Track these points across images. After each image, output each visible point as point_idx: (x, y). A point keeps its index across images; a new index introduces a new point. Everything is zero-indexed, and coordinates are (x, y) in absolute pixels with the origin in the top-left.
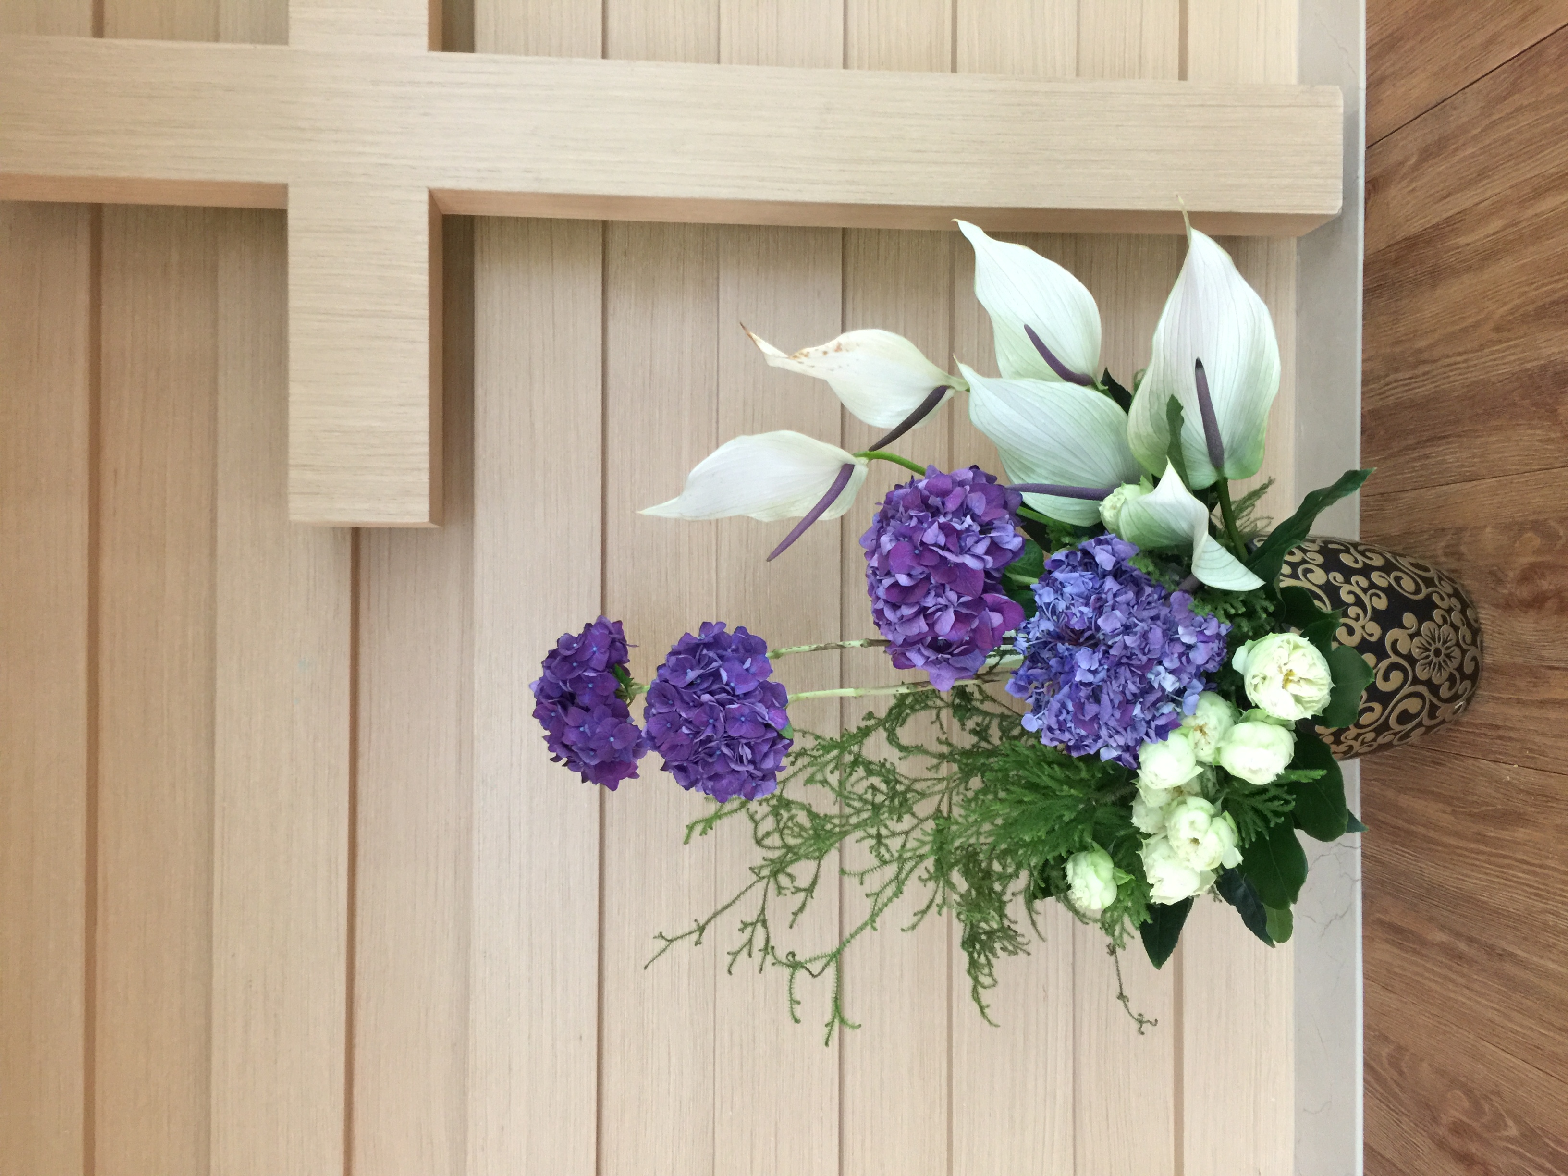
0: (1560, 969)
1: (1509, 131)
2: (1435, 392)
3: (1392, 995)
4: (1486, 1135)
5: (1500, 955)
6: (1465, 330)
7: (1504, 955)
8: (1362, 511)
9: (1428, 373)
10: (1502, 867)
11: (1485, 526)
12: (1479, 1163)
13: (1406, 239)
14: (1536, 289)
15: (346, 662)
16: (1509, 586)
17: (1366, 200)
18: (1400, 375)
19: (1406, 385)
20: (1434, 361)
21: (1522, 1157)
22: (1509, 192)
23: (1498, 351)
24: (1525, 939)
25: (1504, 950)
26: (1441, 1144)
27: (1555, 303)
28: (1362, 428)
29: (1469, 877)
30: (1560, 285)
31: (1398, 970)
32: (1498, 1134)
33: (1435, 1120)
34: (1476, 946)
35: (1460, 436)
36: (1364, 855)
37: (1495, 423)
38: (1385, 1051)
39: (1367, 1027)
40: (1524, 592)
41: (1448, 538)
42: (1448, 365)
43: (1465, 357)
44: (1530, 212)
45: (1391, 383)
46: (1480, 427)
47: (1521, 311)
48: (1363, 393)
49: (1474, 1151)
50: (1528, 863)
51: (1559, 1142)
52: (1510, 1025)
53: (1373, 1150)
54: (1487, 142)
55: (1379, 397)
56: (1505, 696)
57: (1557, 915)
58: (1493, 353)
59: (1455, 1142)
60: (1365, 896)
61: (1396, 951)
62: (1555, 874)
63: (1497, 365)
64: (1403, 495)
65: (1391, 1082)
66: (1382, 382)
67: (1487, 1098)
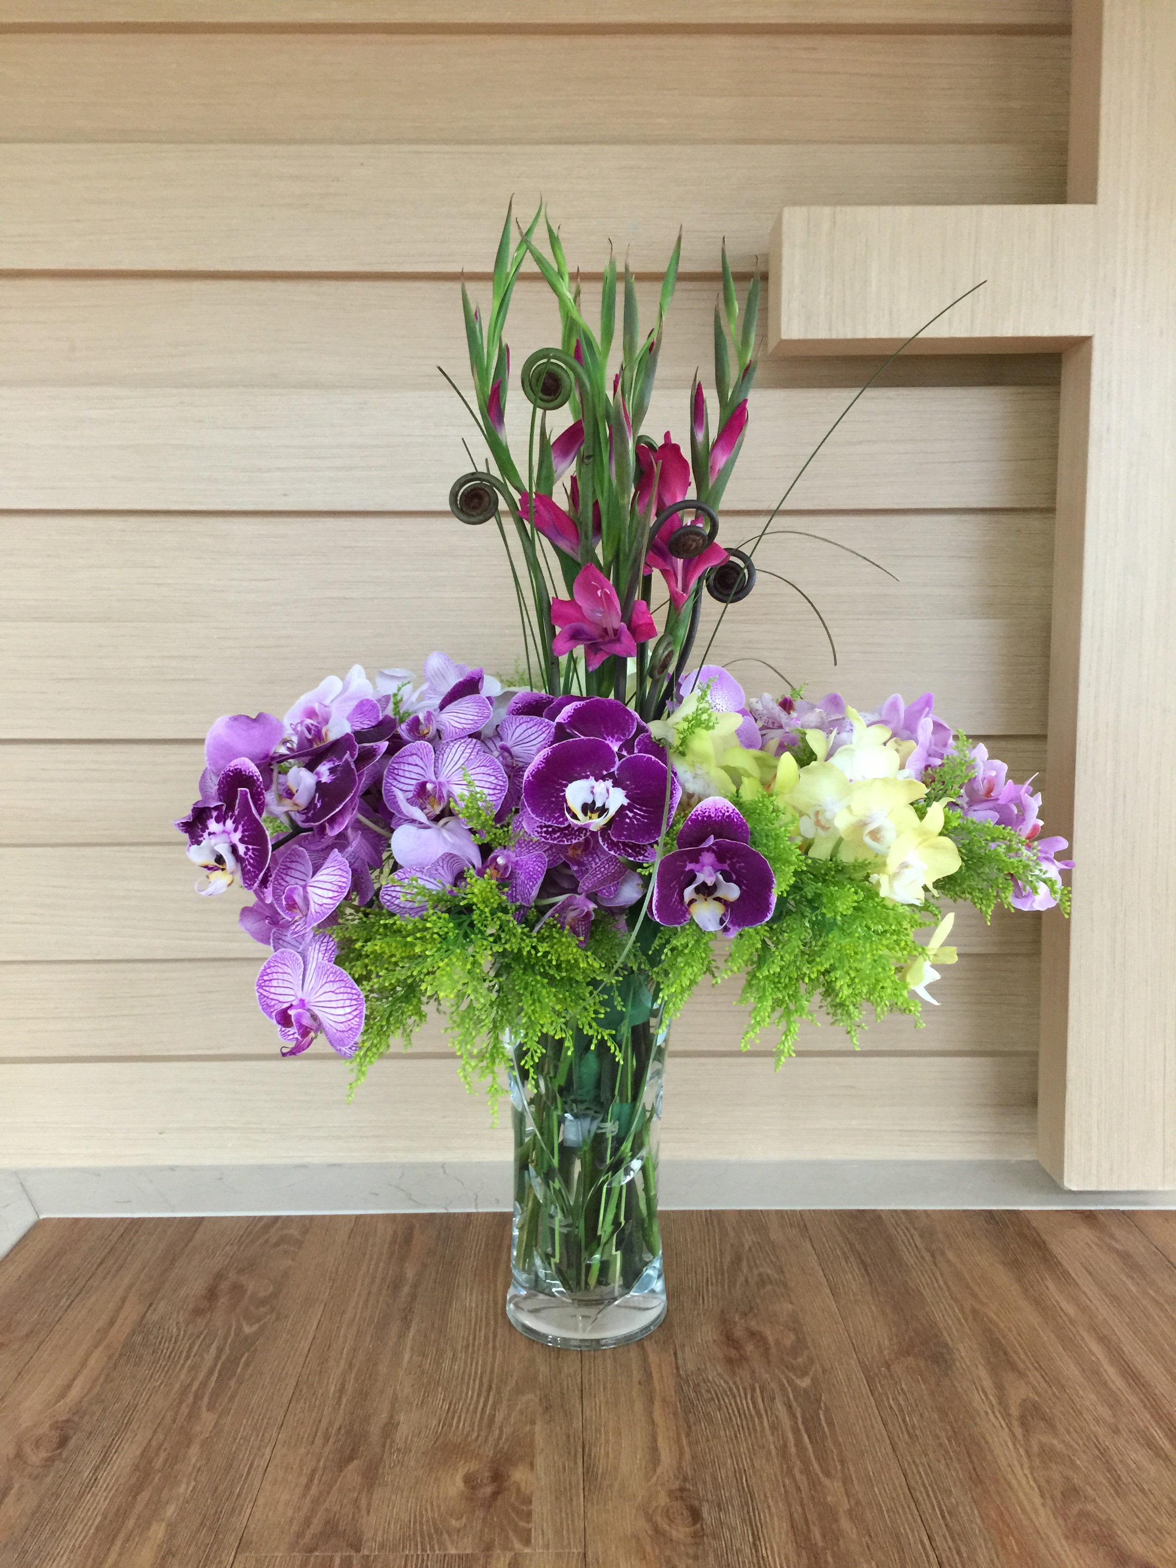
0: (405, 1365)
1: (1156, 1317)
2: (907, 1266)
3: (346, 1237)
4: (237, 1310)
5: (406, 1317)
6: (968, 1287)
7: (406, 1321)
8: (787, 1211)
9: (924, 1259)
10: (486, 1318)
11: (791, 1303)
12: (210, 1306)
13: (1044, 1243)
14: (1015, 1338)
16: (743, 1321)
18: (917, 1239)
19: (910, 1243)
20: (935, 1264)
21: (226, 1338)
22: (1100, 1317)
23: (954, 1312)
24: (425, 1336)
25: (411, 1321)
26: (220, 1276)
27: (1006, 1353)
28: (863, 1211)
29: (471, 1294)
31: (370, 1242)
32: (241, 1317)
33: (241, 1271)
34: (409, 1299)
35: (871, 1283)
36: (469, 1215)
37: (888, 1310)
38: (294, 1232)
39: (312, 1218)
40: (739, 1333)
41: (776, 1276)
42: (934, 1274)
43: (944, 1287)
44: (1085, 1335)
45: (909, 1231)
46: (881, 1299)
47: (992, 1327)
48: (895, 1211)
49: (222, 1300)
50: (495, 1336)
51: (247, 1365)
52: (344, 1326)
53: (200, 1223)
54: (1144, 1302)
55: (893, 1221)
57: (454, 1358)
58: (952, 1308)
59: (224, 1286)
60: (432, 1215)
61: (388, 1240)
62: (490, 1359)
63: (941, 1311)
64: (807, 1240)
65: (266, 1237)
66: (909, 1226)
67: (273, 1310)
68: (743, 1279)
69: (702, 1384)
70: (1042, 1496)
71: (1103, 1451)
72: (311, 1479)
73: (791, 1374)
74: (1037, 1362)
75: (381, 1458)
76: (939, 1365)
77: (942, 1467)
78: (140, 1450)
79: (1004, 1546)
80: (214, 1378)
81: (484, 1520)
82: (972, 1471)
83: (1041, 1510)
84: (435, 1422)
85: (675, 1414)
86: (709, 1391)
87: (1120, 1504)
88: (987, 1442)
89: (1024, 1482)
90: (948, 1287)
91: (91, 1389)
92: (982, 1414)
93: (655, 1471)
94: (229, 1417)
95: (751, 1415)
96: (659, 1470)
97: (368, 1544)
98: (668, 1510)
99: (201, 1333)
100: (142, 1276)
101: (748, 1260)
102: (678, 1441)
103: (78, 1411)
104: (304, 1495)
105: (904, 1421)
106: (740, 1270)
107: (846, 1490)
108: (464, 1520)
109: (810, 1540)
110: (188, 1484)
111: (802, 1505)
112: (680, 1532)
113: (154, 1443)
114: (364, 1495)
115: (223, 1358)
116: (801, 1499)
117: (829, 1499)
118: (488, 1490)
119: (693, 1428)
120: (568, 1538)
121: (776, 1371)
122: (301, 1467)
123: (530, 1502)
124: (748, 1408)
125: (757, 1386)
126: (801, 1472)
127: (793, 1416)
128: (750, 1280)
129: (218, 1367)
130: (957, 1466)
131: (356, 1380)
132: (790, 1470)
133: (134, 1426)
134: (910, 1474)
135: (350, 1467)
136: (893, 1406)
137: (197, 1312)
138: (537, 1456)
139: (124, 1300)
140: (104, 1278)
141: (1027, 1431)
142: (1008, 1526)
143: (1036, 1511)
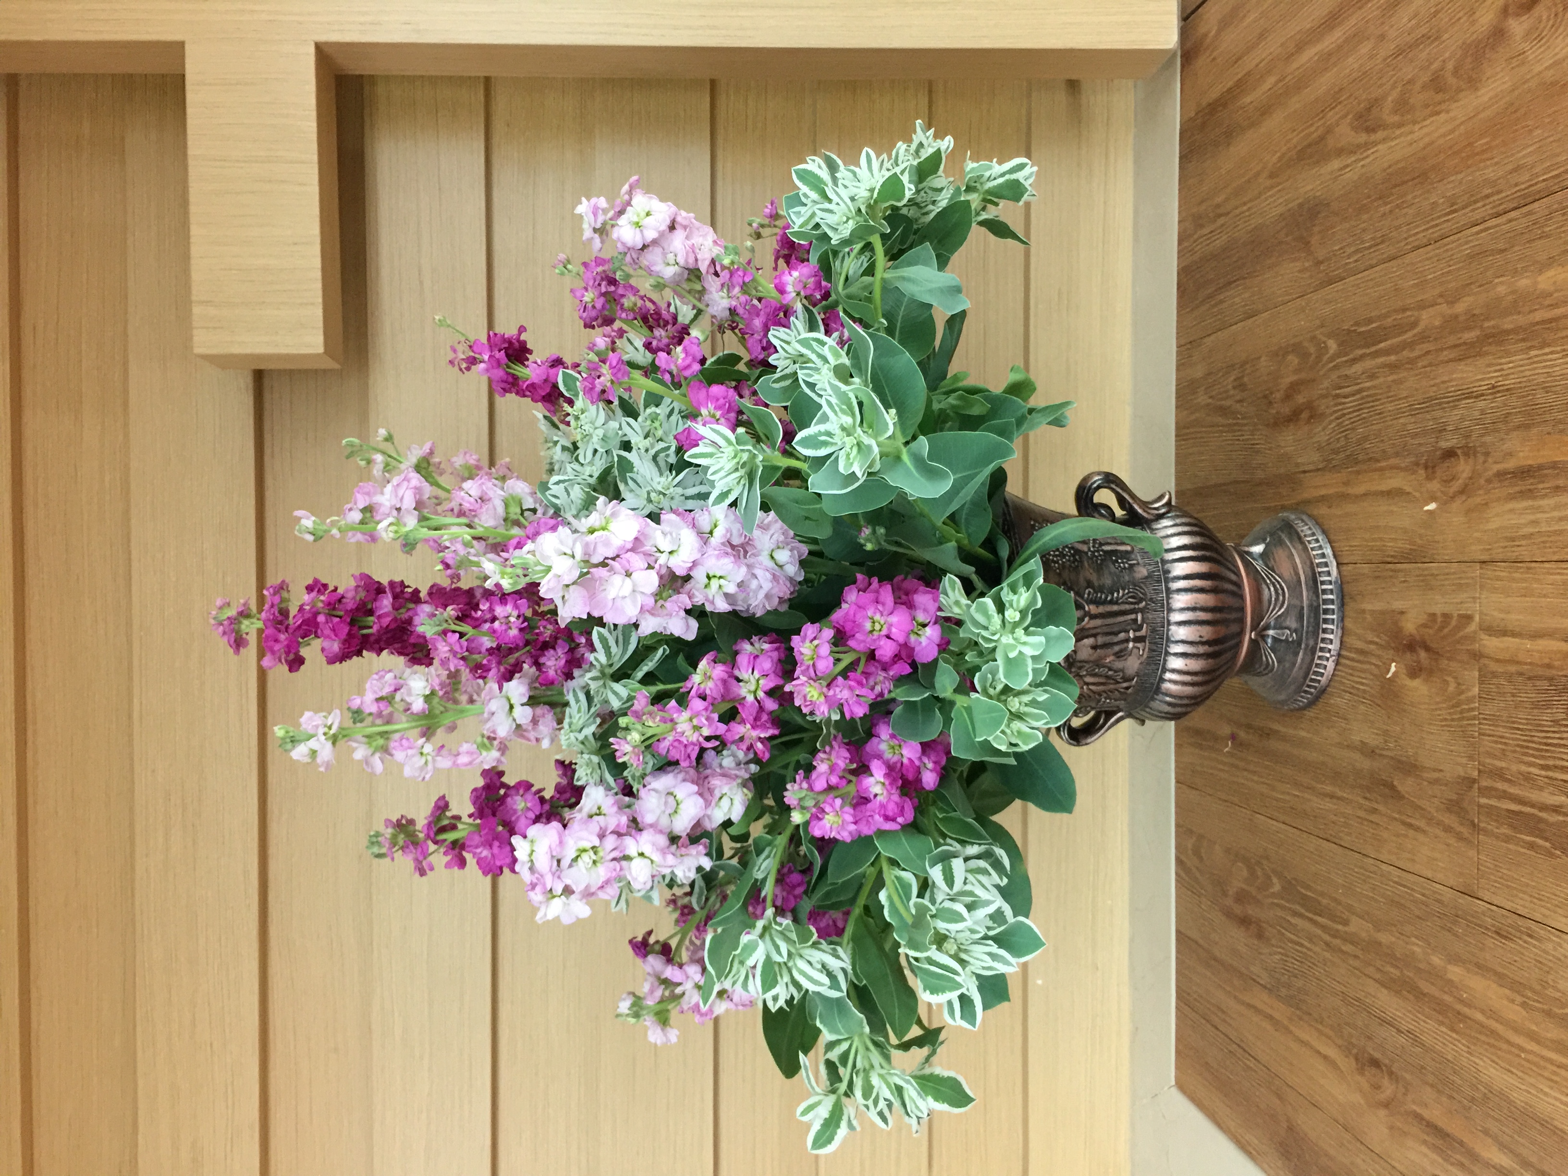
0: (1309, 736)
2: (1228, 242)
3: (1194, 792)
4: (1259, 897)
5: (1266, 734)
6: (1249, 181)
9: (1222, 225)
11: (1260, 358)
12: (1256, 922)
13: (1210, 105)
14: (1296, 136)
15: (252, 501)
16: (1276, 405)
17: (1182, 72)
18: (1206, 231)
19: (1208, 239)
20: (1228, 213)
21: (1283, 907)
22: (1279, 50)
23: (1271, 196)
26: (1228, 914)
27: (1309, 145)
28: (1178, 284)
30: (1312, 129)
31: (1199, 768)
32: (1266, 893)
33: (1225, 894)
34: (1251, 731)
35: (1245, 278)
38: (1190, 843)
39: (1178, 826)
40: (1286, 410)
41: (1236, 372)
42: (1237, 215)
43: (1249, 205)
44: (1295, 65)
45: (1198, 239)
47: (1287, 158)
48: (1179, 252)
49: (1250, 912)
51: (1308, 888)
52: (1274, 794)
54: (1266, 6)
55: (1189, 254)
56: (1272, 504)
58: (1266, 199)
59: (1238, 909)
61: (1197, 751)
63: (1271, 209)
64: (1205, 340)
65: (1194, 870)
66: (1192, 240)
67: (1259, 863)
68: (1238, 406)
69: (1332, 446)
70: (1438, 113)
71: (1400, 52)
72: (1410, 826)
73: (1325, 358)
74: (1318, 115)
75: (1392, 758)
76: (1319, 212)
77: (1411, 211)
78: (1383, 990)
79: (1484, 151)
80: (1319, 919)
81: (1449, 659)
82: (1416, 181)
83: (1452, 114)
84: (1362, 707)
85: (1358, 473)
86: (1338, 439)
87: (1446, 36)
88: (1390, 167)
89: (1425, 130)
90: (1251, 201)
91: (1329, 1038)
92: (1363, 170)
93: (1408, 493)
94: (1356, 905)
95: (1362, 398)
96: (1408, 489)
97: (1469, 771)
98: (1445, 481)
99: (1279, 931)
100: (1228, 989)
101: (1222, 399)
102: (1382, 469)
103: (1347, 1049)
104: (1424, 832)
105: (1370, 247)
106: (1230, 407)
107: (1429, 306)
108: (1449, 679)
109: (1474, 343)
110: (1415, 944)
111: (1442, 350)
112: (1463, 468)
113: (1378, 976)
114: (1425, 775)
115: (1303, 911)
116: (1436, 350)
117: (1437, 323)
118: (1423, 654)
119: (1371, 455)
120: (1468, 578)
121: (1321, 373)
122: (1398, 835)
123: (1434, 615)
124: (1354, 401)
125: (1334, 392)
126: (1413, 350)
127: (1362, 357)
128: (1238, 398)
129: (1310, 915)
130: (1409, 197)
131: (1323, 783)
132: (1412, 361)
133: (1361, 995)
134: (1416, 243)
135: (1400, 788)
136: (1356, 258)
137: (1260, 936)
138: (1394, 607)
139: (1249, 1006)
140: (1230, 1025)
141: (1380, 126)
142: (1465, 147)
143: (1454, 119)
